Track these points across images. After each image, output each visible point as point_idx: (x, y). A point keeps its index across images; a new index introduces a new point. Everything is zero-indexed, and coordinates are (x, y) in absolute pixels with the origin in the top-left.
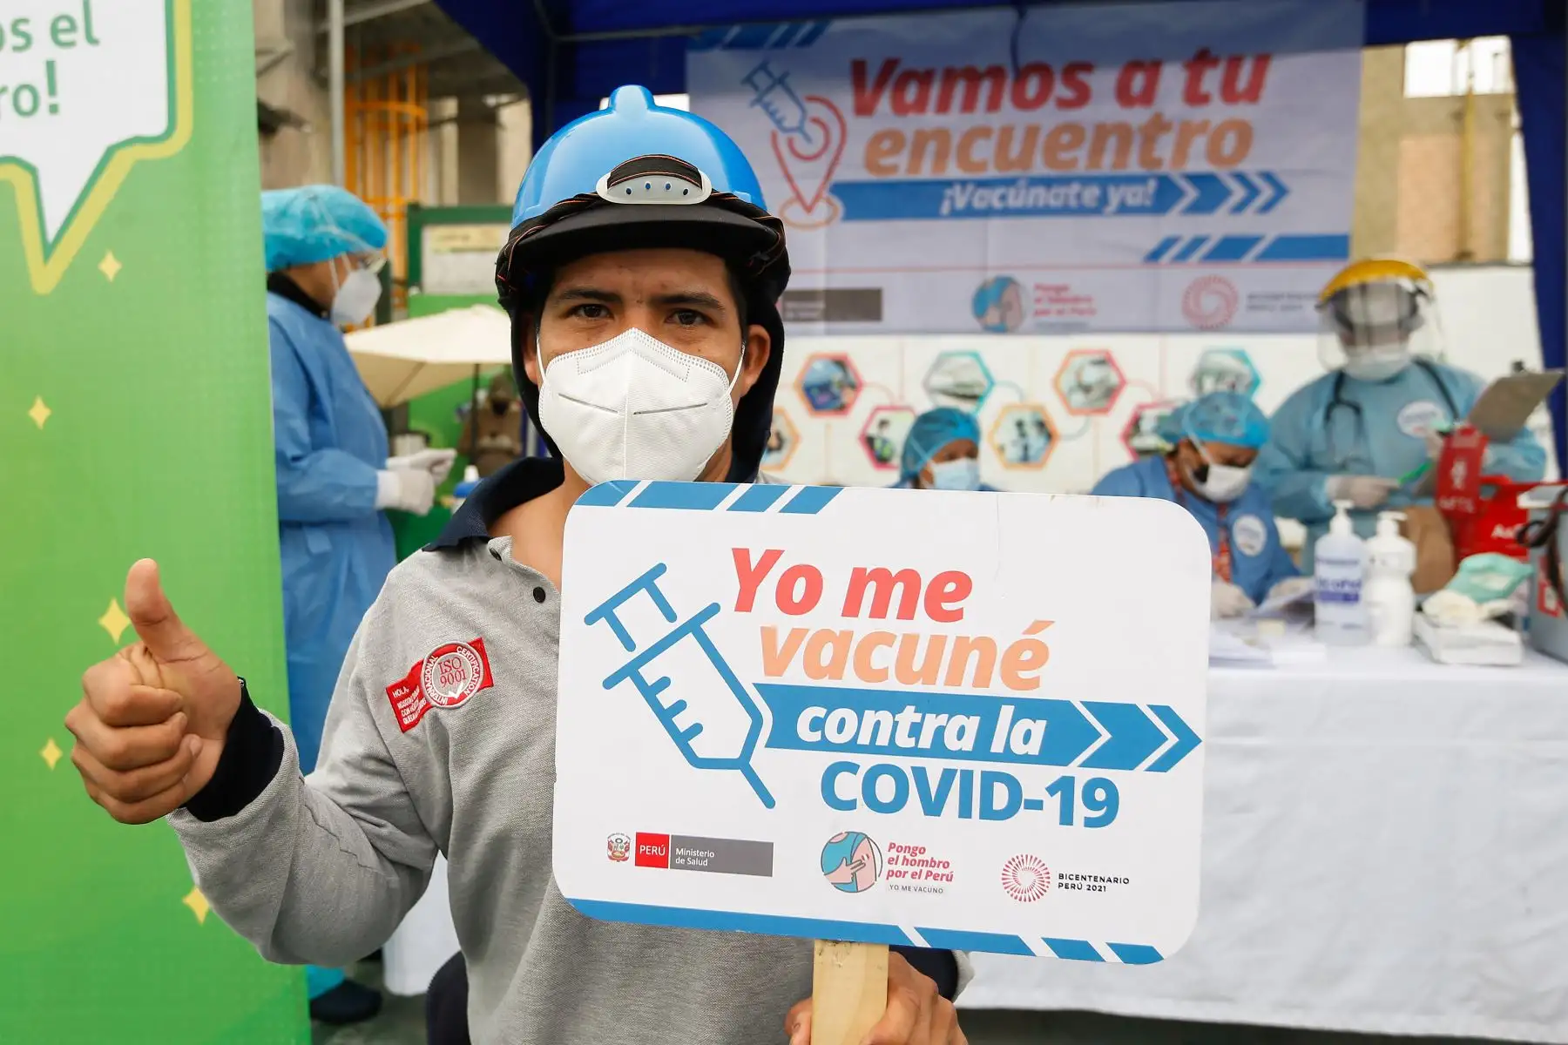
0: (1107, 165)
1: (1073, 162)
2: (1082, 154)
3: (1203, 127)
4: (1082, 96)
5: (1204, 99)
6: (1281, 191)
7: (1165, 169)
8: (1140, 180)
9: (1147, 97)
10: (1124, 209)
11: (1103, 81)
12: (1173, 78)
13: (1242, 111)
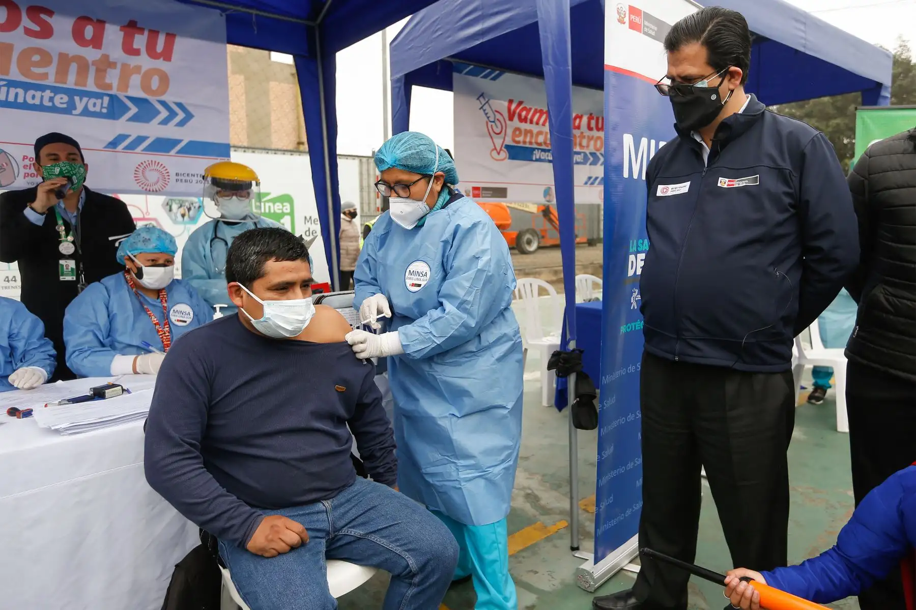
0: (71, 81)
1: (45, 76)
2: (52, 70)
3: (138, 69)
4: (46, 32)
5: (137, 52)
6: (189, 116)
7: (114, 92)
8: (99, 96)
9: (97, 42)
10: (86, 113)
11: (62, 24)
12: (113, 34)
13: (160, 64)
